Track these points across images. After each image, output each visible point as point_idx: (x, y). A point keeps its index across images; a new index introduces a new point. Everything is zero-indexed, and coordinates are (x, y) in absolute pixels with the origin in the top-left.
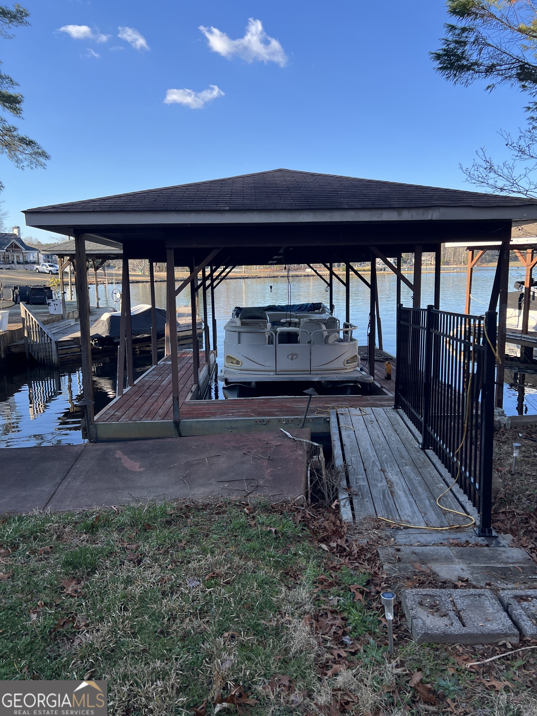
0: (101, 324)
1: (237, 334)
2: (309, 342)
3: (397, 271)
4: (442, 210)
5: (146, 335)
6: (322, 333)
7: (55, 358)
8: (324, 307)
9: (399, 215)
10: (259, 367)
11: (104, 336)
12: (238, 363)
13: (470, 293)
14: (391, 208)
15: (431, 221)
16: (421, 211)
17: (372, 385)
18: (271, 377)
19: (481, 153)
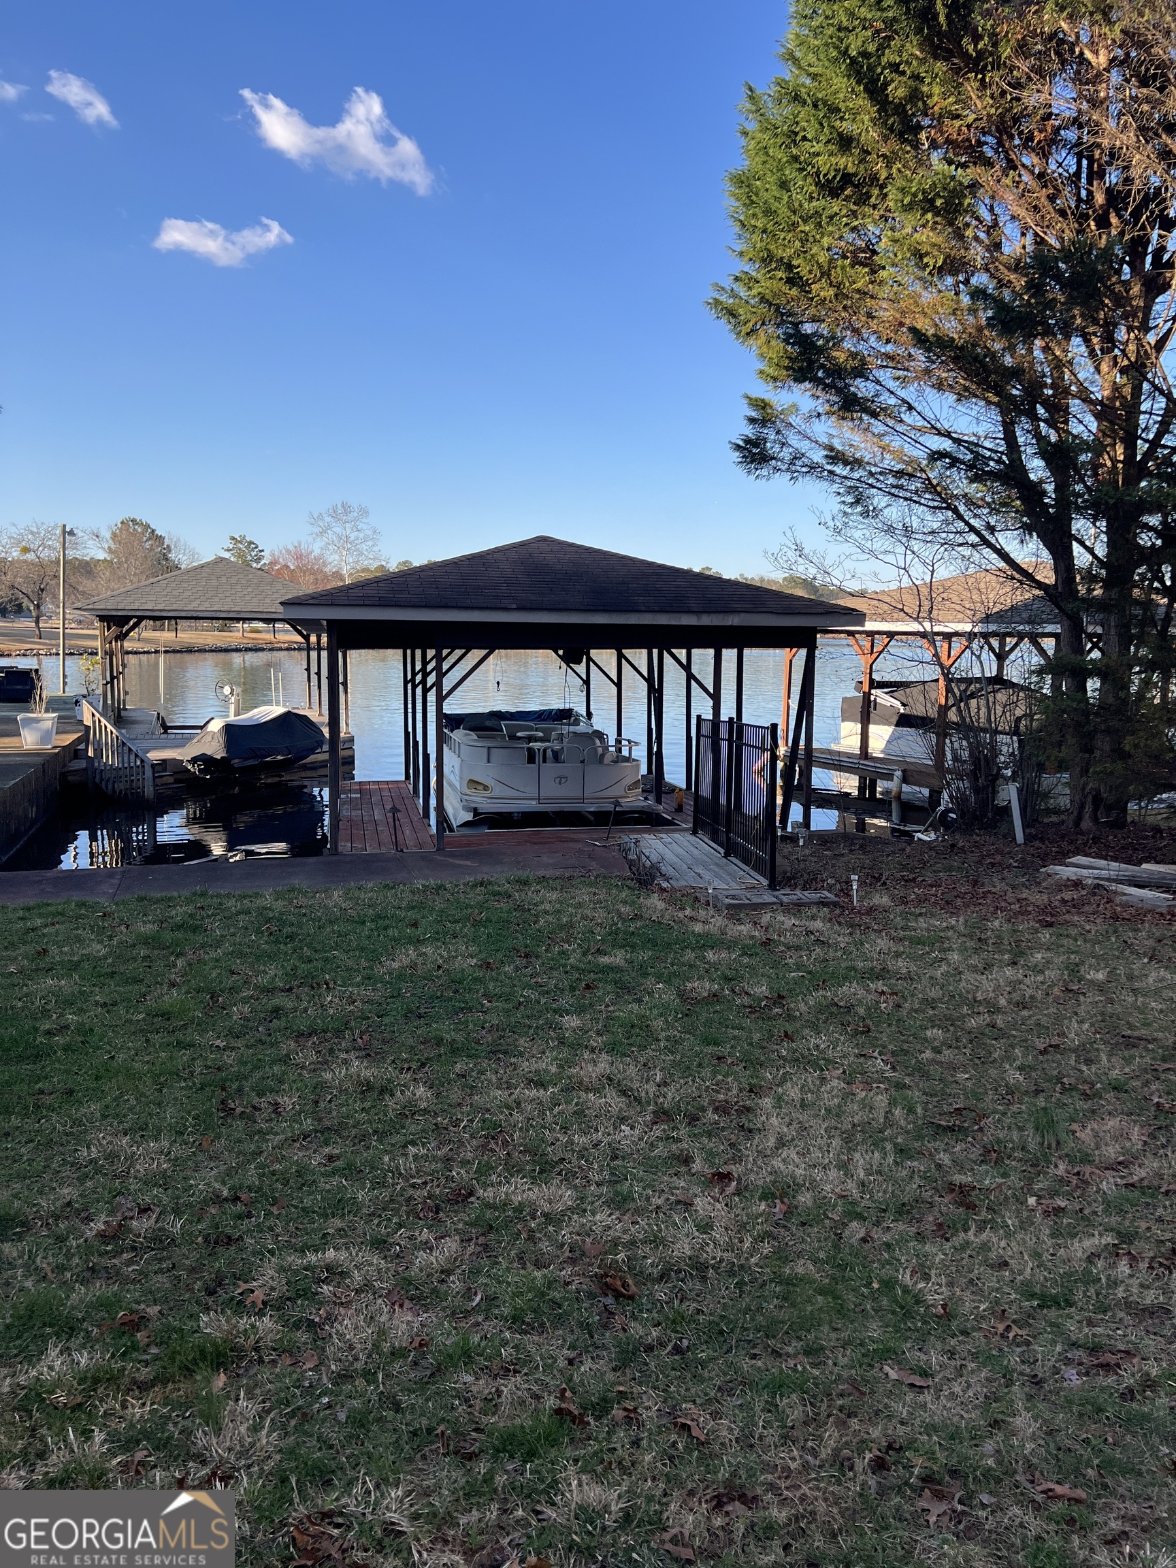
0: (209, 738)
1: (485, 750)
2: (583, 762)
3: (687, 668)
4: (742, 615)
5: (279, 758)
6: (595, 749)
7: (149, 791)
8: (578, 715)
9: (699, 619)
10: (517, 794)
11: (218, 757)
12: (486, 788)
13: (789, 697)
14: (689, 612)
15: (731, 627)
16: (721, 616)
17: (658, 815)
18: (532, 806)
19: (789, 533)
